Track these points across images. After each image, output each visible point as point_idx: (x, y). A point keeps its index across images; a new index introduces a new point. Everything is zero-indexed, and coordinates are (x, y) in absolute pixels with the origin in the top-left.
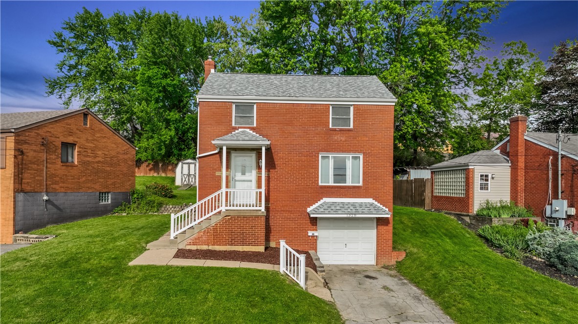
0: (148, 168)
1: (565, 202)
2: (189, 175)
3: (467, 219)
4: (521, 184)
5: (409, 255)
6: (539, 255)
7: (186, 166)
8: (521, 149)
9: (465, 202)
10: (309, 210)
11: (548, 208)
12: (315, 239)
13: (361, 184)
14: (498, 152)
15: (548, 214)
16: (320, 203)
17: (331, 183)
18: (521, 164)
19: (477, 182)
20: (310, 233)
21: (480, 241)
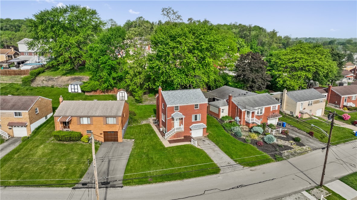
0: (100, 92)
1: (239, 118)
2: (122, 96)
3: (219, 119)
4: (230, 111)
5: (209, 133)
6: (233, 132)
7: (121, 94)
8: (231, 103)
9: (218, 115)
10: (190, 127)
11: (236, 118)
12: (191, 133)
13: (200, 120)
14: (226, 101)
15: (235, 119)
16: (192, 125)
17: (194, 121)
18: (231, 107)
19: (221, 111)
20: (190, 132)
21: (222, 127)
